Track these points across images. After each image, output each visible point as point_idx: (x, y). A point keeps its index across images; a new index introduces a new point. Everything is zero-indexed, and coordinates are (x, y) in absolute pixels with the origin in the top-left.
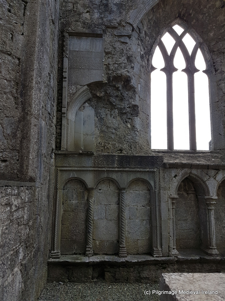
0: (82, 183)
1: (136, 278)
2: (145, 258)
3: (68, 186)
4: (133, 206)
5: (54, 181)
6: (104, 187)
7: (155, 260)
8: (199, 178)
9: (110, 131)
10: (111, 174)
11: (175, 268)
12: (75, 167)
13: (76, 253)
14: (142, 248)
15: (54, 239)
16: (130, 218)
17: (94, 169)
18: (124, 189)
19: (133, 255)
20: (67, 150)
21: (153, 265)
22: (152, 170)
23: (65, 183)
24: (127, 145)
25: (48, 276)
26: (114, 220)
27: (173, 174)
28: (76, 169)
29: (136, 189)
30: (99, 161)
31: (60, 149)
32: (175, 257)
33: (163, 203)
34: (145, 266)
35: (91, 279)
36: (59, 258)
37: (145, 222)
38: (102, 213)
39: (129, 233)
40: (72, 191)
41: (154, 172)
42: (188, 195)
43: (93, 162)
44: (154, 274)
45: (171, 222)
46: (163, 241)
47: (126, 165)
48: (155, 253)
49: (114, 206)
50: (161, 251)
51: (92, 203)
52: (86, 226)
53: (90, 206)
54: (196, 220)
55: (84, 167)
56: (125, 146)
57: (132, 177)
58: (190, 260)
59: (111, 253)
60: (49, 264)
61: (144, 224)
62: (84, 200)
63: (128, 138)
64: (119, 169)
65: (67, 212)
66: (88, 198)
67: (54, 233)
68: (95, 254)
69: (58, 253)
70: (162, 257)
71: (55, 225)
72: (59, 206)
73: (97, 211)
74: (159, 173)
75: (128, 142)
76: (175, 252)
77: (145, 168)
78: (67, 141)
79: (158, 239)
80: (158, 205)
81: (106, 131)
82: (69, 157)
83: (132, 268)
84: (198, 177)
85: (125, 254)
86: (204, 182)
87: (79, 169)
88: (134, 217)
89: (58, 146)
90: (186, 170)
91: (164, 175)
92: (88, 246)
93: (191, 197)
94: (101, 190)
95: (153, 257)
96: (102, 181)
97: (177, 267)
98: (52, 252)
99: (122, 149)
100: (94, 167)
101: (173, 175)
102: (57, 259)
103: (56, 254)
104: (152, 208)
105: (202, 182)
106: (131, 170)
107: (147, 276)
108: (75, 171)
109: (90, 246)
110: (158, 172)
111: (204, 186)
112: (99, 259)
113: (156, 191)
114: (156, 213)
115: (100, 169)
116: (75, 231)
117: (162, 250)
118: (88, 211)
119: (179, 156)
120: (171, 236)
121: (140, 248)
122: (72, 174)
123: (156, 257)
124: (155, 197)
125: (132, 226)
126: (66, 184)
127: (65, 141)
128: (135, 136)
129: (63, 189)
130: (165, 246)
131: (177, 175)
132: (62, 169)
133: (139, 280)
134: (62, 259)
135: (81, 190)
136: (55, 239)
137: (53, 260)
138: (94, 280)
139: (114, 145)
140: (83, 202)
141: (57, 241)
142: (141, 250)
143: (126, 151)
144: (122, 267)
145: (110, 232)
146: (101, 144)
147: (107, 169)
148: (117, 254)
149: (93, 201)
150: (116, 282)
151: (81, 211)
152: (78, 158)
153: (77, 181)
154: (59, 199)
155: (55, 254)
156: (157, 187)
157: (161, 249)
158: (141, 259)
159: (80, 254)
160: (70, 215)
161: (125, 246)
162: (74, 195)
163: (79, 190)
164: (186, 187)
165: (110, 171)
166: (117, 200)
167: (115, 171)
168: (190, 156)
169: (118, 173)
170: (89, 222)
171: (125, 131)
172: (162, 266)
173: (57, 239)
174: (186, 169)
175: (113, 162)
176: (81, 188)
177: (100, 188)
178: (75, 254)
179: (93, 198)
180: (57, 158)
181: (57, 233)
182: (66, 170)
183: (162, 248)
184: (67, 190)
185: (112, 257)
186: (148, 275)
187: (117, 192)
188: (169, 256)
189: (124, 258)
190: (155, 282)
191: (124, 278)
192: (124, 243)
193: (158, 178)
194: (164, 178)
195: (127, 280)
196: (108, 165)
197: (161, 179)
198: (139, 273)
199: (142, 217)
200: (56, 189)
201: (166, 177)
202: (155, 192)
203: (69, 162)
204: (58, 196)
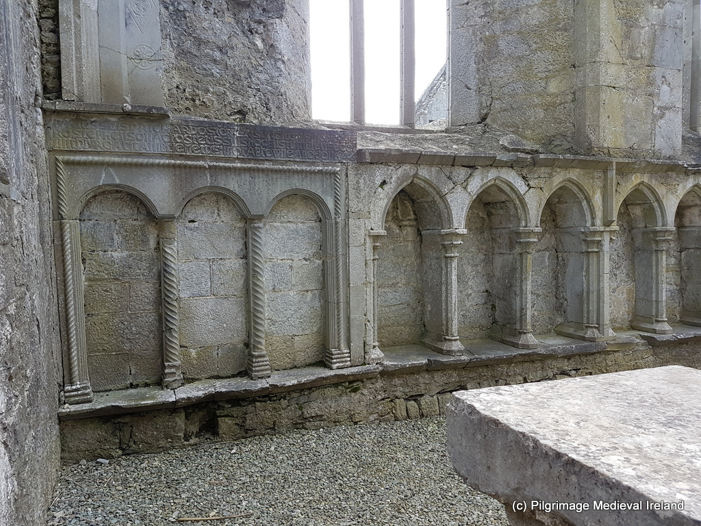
0: (137, 201)
1: (292, 419)
2: (313, 375)
3: (94, 211)
4: (282, 260)
5: (50, 194)
6: (204, 215)
7: (336, 375)
8: (432, 187)
9: (207, 55)
10: (224, 178)
11: (378, 387)
12: (111, 153)
13: (134, 384)
14: (303, 354)
15: (69, 354)
16: (274, 289)
17: (173, 161)
18: (260, 217)
19: (282, 372)
20: (81, 100)
21: (331, 387)
22: (330, 168)
23: (84, 201)
24: (258, 99)
25: (63, 450)
26: (235, 295)
27: (379, 177)
28: (117, 159)
29: (288, 217)
30: (185, 139)
31: (59, 97)
32: (377, 364)
33: (355, 248)
34: (313, 391)
35: (183, 440)
36: (89, 401)
37: (310, 294)
38: (203, 280)
39: (273, 322)
40: (108, 224)
41: (335, 173)
42: (401, 230)
43: (166, 140)
44: (333, 405)
45: (369, 290)
46: (354, 332)
47: (262, 153)
48: (335, 361)
49: (233, 264)
50: (347, 355)
51: (172, 256)
52: (160, 316)
53: (169, 263)
54: (415, 285)
55: (140, 155)
56: (252, 102)
57: (281, 186)
58: (409, 367)
59: (230, 373)
60: (63, 419)
61: (309, 299)
62: (149, 249)
63: (258, 78)
64: (244, 165)
65: (99, 283)
66: (158, 243)
67: (69, 340)
68: (188, 380)
69: (85, 388)
70: (351, 367)
71: (70, 318)
72: (73, 267)
73: (189, 278)
74: (347, 176)
75: (258, 90)
76: (376, 353)
77: (313, 164)
78: (79, 72)
79: (342, 329)
80: (343, 254)
81: (194, 53)
82: (92, 122)
83: (285, 399)
84: (430, 185)
85: (266, 370)
86: (443, 197)
87: (124, 159)
88: (284, 285)
89: (53, 86)
90: (407, 169)
91: (358, 182)
92: (170, 364)
93: (406, 234)
94: (197, 223)
95: (331, 369)
96: (197, 199)
97: (382, 385)
98: (68, 388)
99: (245, 110)
100: (171, 157)
101: (378, 181)
102: (85, 405)
103: (79, 392)
104: (329, 261)
105: (437, 198)
106: (276, 167)
107: (319, 413)
108: (112, 165)
109: (175, 363)
110: (344, 173)
111: (442, 206)
112: (203, 390)
113: (338, 220)
114: (337, 274)
115: (189, 163)
116: (126, 331)
117: (350, 353)
118: (162, 277)
119: (381, 138)
120: (369, 321)
121: (299, 353)
122: (104, 175)
123: (338, 368)
124: (336, 236)
125: (279, 307)
126: (88, 204)
127: (74, 69)
128: (277, 74)
129: (80, 220)
130: (356, 344)
131: (387, 180)
132: (72, 158)
133: (300, 423)
134: (100, 403)
135: (135, 222)
136: (74, 354)
137: (73, 408)
138: (192, 441)
139: (221, 96)
140: (143, 254)
141: (78, 358)
142: (301, 358)
143: (257, 116)
144: (261, 401)
145: (225, 325)
146: (185, 90)
147: (212, 164)
148: (245, 373)
149: (176, 251)
150: (247, 436)
151: (141, 277)
152: (120, 128)
153: (119, 195)
154: (71, 248)
155: (76, 393)
156: (342, 211)
157: (348, 351)
158: (304, 376)
159: (147, 385)
160: (107, 291)
161: (264, 352)
162: (115, 237)
163: (130, 221)
164: (397, 212)
165: (221, 168)
166: (241, 247)
167: (235, 169)
168: (406, 139)
169: (243, 176)
170: (169, 303)
171: (249, 58)
172: (350, 386)
173: (78, 354)
174: (407, 167)
175: (227, 144)
176: (134, 217)
177: (191, 217)
178: (132, 386)
179: (176, 244)
180: (51, 124)
181: (77, 339)
182: (85, 164)
183: (350, 349)
184: (91, 222)
185: (233, 381)
186: (320, 409)
187: (239, 228)
188: (364, 364)
189: (264, 380)
190: (335, 422)
191: (266, 424)
192: (261, 347)
193: (345, 190)
194: (358, 189)
195: (273, 429)
196: (214, 151)
197: (351, 191)
198: (301, 408)
199: (302, 284)
200: (59, 217)
201: (362, 185)
202: (336, 223)
203: (91, 138)
204: (66, 238)
